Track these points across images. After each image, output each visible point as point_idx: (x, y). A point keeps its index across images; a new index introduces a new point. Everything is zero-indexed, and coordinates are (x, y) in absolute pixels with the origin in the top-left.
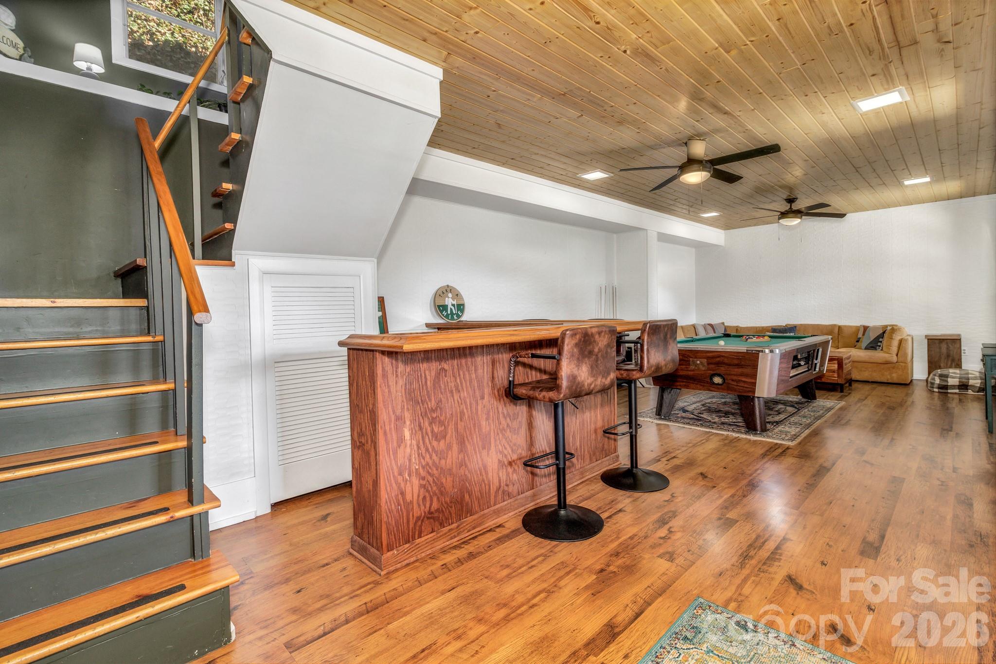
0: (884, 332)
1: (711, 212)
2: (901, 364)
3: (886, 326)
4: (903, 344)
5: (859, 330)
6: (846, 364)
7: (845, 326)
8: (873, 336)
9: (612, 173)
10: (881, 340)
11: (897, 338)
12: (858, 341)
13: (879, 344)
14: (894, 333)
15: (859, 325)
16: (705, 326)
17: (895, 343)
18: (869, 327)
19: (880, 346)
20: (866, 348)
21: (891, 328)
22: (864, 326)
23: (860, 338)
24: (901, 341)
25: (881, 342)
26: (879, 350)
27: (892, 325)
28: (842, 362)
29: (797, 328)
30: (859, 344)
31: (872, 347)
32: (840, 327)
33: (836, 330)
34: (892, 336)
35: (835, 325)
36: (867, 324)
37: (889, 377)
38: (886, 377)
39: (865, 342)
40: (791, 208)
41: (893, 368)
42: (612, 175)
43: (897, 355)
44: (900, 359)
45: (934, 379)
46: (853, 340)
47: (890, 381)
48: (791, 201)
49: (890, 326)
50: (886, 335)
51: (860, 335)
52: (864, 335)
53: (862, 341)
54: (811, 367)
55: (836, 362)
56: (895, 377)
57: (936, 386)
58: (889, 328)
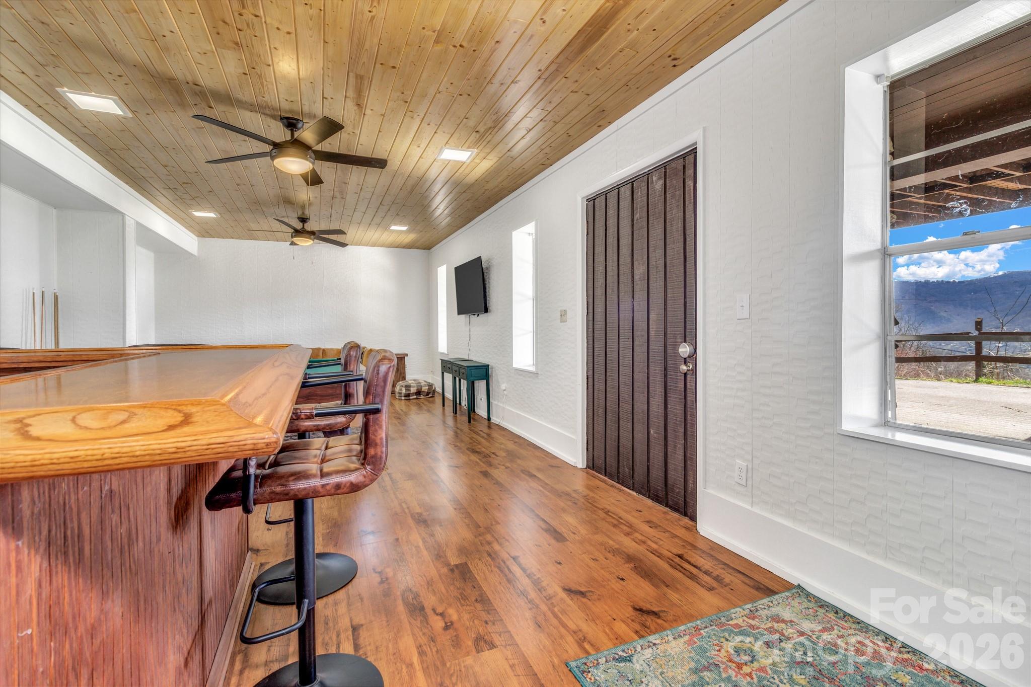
1: (209, 211)
9: (133, 112)
32: (324, 350)
35: (320, 349)
40: (303, 227)
42: (130, 115)
45: (401, 390)
48: (303, 220)
57: (403, 395)
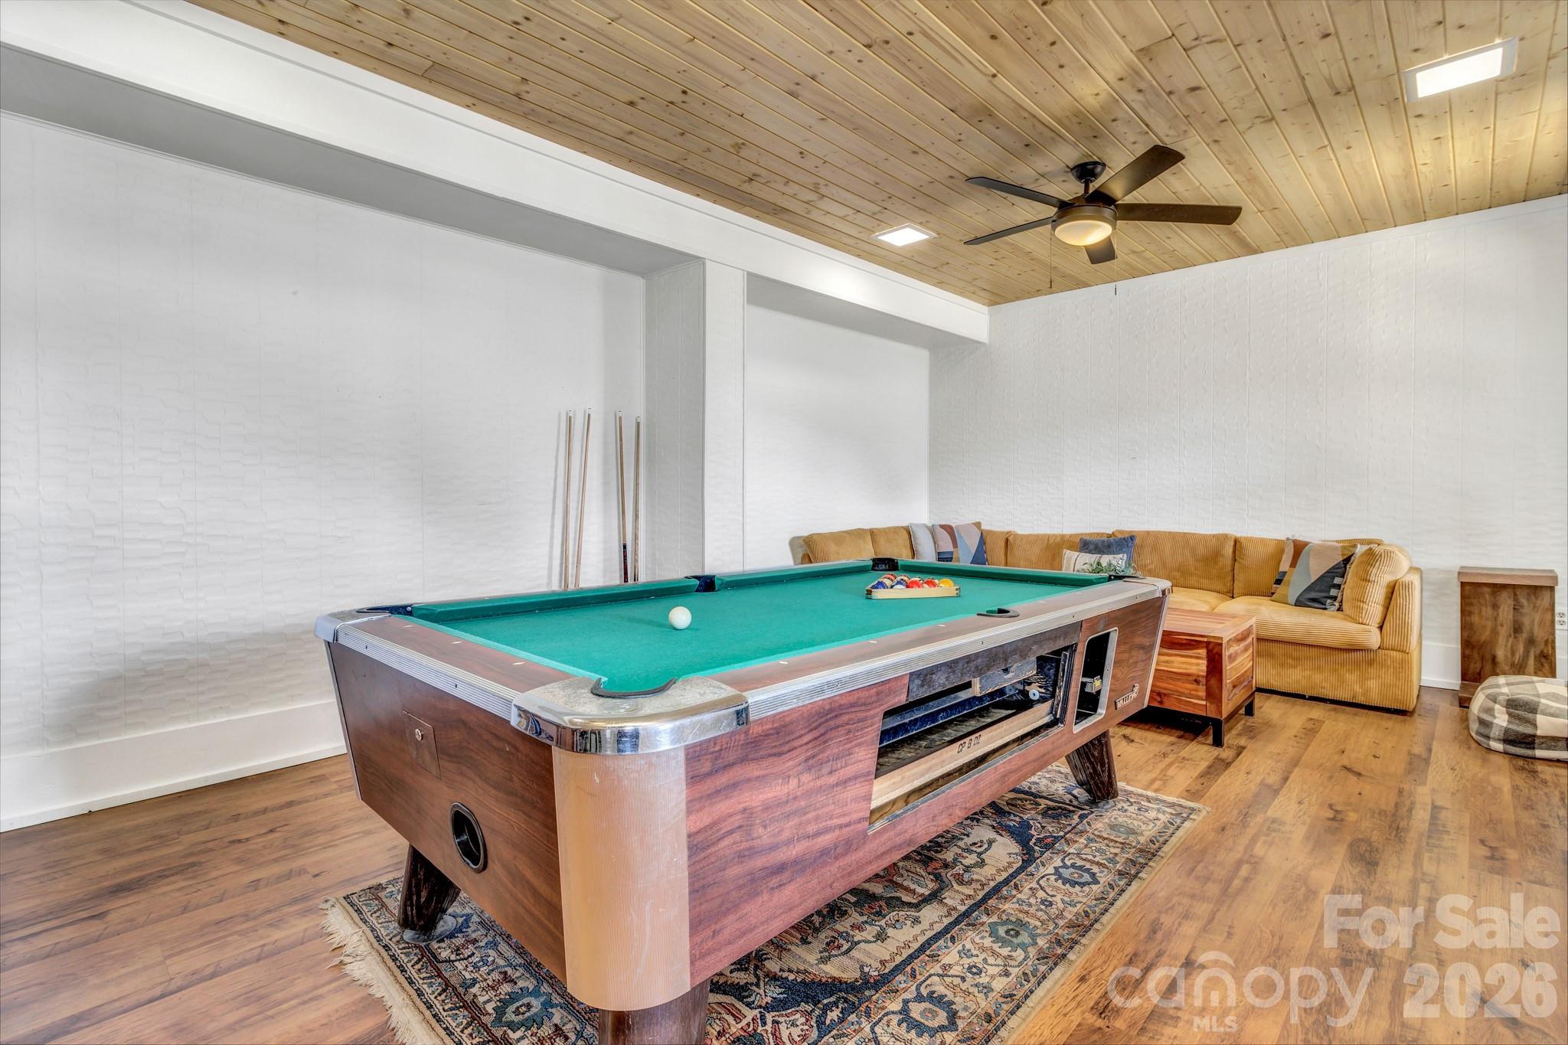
0: (1347, 561)
2: (1394, 654)
3: (1353, 544)
4: (1398, 598)
5: (1282, 551)
6: (1232, 658)
7: (1250, 540)
8: (1315, 568)
10: (1337, 580)
11: (1382, 578)
12: (1278, 582)
13: (1333, 592)
14: (1372, 565)
15: (1283, 538)
16: (932, 530)
17: (1376, 595)
18: (1306, 544)
19: (1335, 598)
20: (1299, 603)
21: (1365, 548)
22: (1295, 542)
23: (1284, 573)
24: (1392, 591)
25: (1338, 587)
26: (1332, 611)
27: (1369, 542)
28: (1220, 655)
29: (1137, 541)
30: (1280, 590)
31: (1314, 600)
32: (1236, 541)
33: (1228, 550)
34: (1367, 573)
35: (1226, 537)
36: (1302, 536)
37: (1357, 688)
38: (1351, 686)
39: (1298, 583)
40: (1086, 192)
41: (1371, 663)
43: (1381, 628)
44: (1391, 641)
45: (1490, 710)
46: (1268, 578)
47: (1361, 700)
48: (1087, 172)
49: (1363, 542)
50: (1351, 570)
51: (1284, 566)
52: (1293, 564)
53: (1289, 582)
54: (1064, 710)
55: (1203, 652)
56: (1372, 687)
57: (1496, 733)
58: (1360, 549)
